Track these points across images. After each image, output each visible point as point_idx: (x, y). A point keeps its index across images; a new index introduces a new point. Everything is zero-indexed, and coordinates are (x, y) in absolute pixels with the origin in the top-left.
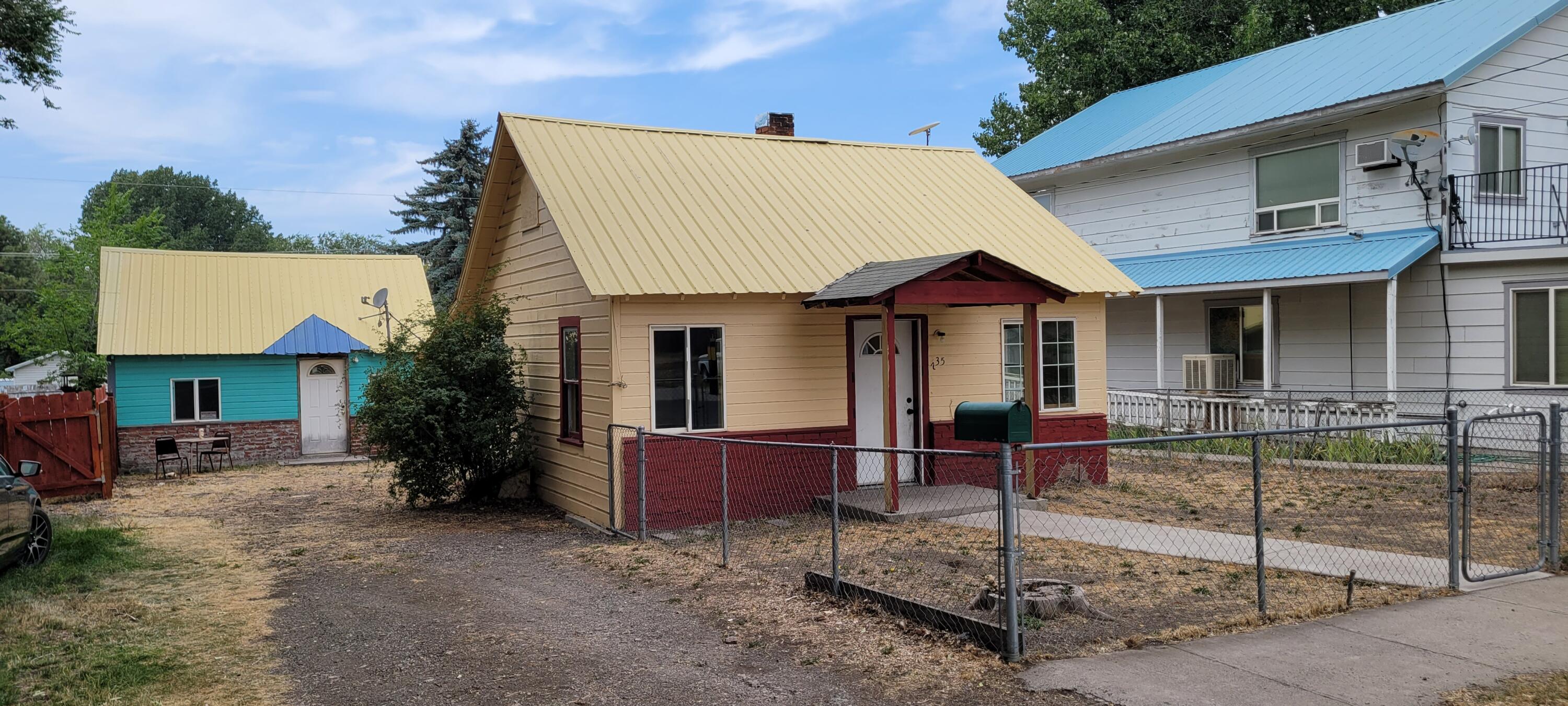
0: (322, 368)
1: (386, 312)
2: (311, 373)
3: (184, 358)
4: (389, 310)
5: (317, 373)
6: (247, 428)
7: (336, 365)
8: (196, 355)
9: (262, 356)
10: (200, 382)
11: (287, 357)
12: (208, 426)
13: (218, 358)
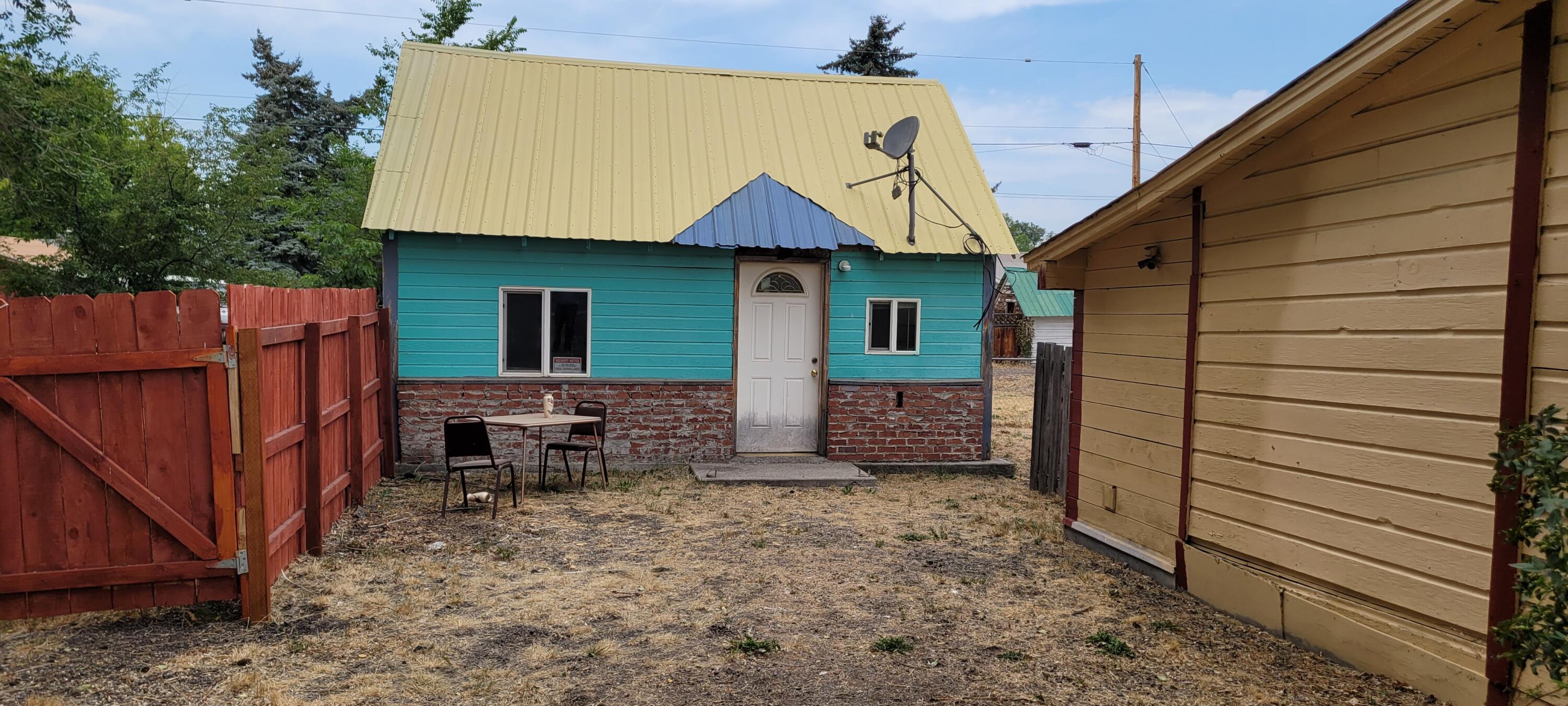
0: (780, 280)
1: (909, 168)
2: (759, 289)
3: (525, 244)
4: (917, 165)
5: (771, 290)
6: (637, 395)
7: (807, 274)
8: (548, 239)
9: (671, 249)
10: (553, 294)
11: (717, 252)
12: (565, 387)
13: (589, 247)
